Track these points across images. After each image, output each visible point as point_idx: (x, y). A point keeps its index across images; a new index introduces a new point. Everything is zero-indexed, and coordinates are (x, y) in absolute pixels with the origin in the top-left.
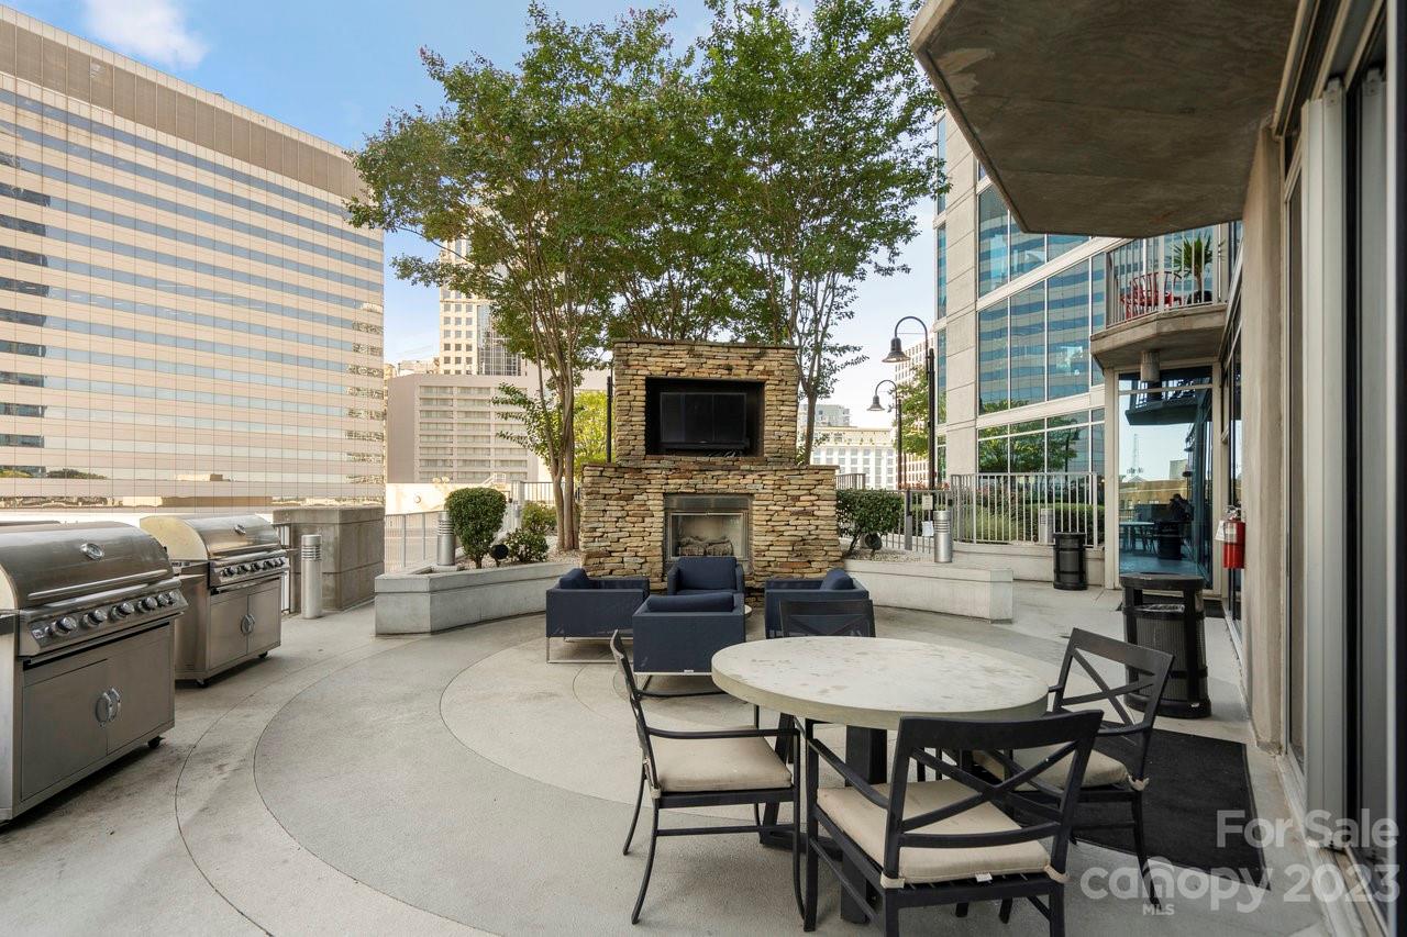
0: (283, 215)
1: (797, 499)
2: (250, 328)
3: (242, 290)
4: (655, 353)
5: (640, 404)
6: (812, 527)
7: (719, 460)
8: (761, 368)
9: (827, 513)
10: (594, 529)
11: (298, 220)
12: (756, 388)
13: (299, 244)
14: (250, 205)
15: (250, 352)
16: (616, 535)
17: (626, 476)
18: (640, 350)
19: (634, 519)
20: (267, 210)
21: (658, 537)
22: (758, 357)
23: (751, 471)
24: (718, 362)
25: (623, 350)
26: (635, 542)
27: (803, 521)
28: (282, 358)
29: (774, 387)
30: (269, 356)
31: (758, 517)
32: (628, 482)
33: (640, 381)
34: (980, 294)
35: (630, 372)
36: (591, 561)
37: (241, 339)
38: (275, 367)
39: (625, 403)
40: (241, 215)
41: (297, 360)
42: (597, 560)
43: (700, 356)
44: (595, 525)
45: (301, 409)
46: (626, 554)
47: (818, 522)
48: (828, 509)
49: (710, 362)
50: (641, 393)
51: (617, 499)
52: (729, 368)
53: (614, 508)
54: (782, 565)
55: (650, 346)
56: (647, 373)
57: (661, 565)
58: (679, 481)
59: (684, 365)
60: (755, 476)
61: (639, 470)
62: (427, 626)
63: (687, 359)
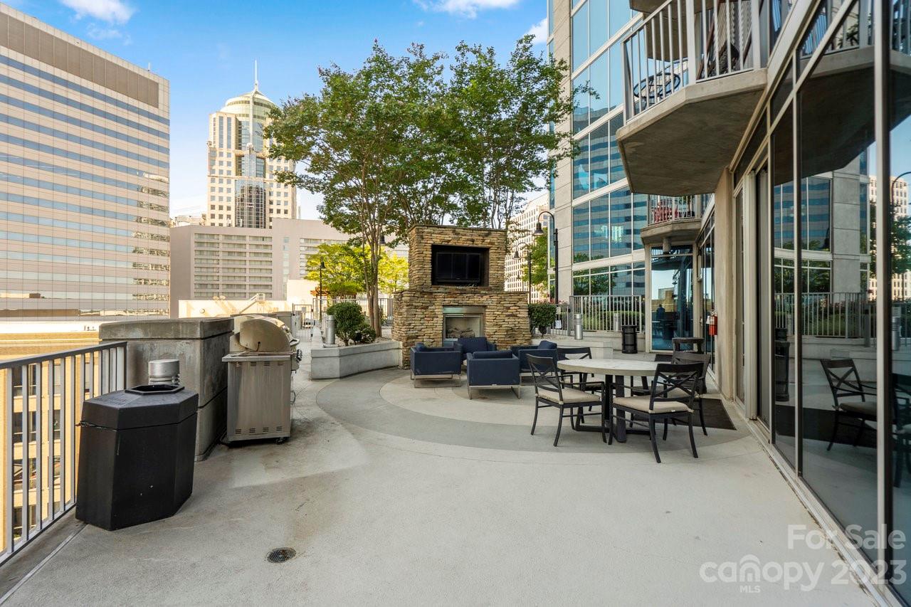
0: (94, 111)
1: (508, 308)
2: (67, 189)
3: (60, 161)
4: (436, 232)
5: (429, 258)
6: (516, 323)
7: (467, 288)
8: (489, 241)
9: (523, 316)
10: (410, 324)
11: (105, 115)
12: (485, 251)
13: (105, 131)
14: (67, 102)
15: (67, 206)
16: (420, 327)
17: (426, 296)
18: (429, 230)
19: (429, 319)
20: (82, 107)
21: (440, 328)
22: (487, 235)
23: (486, 294)
24: (467, 237)
25: (420, 230)
26: (429, 331)
27: (512, 319)
28: (92, 211)
29: (494, 251)
30: (81, 209)
31: (489, 317)
32: (426, 299)
33: (429, 247)
34: (574, 197)
35: (423, 241)
36: (409, 341)
37: (60, 197)
38: (86, 218)
39: (421, 258)
40: (61, 108)
41: (104, 213)
42: (412, 340)
43: (458, 234)
44: (411, 322)
45: (108, 247)
46: (425, 337)
47: (519, 320)
48: (524, 313)
49: (463, 237)
50: (429, 253)
51: (422, 308)
52: (473, 241)
53: (419, 313)
54: (502, 342)
55: (434, 228)
56: (432, 242)
57: (441, 343)
58: (451, 299)
59: (450, 239)
60: (488, 297)
61: (431, 293)
62: (338, 374)
63: (452, 235)
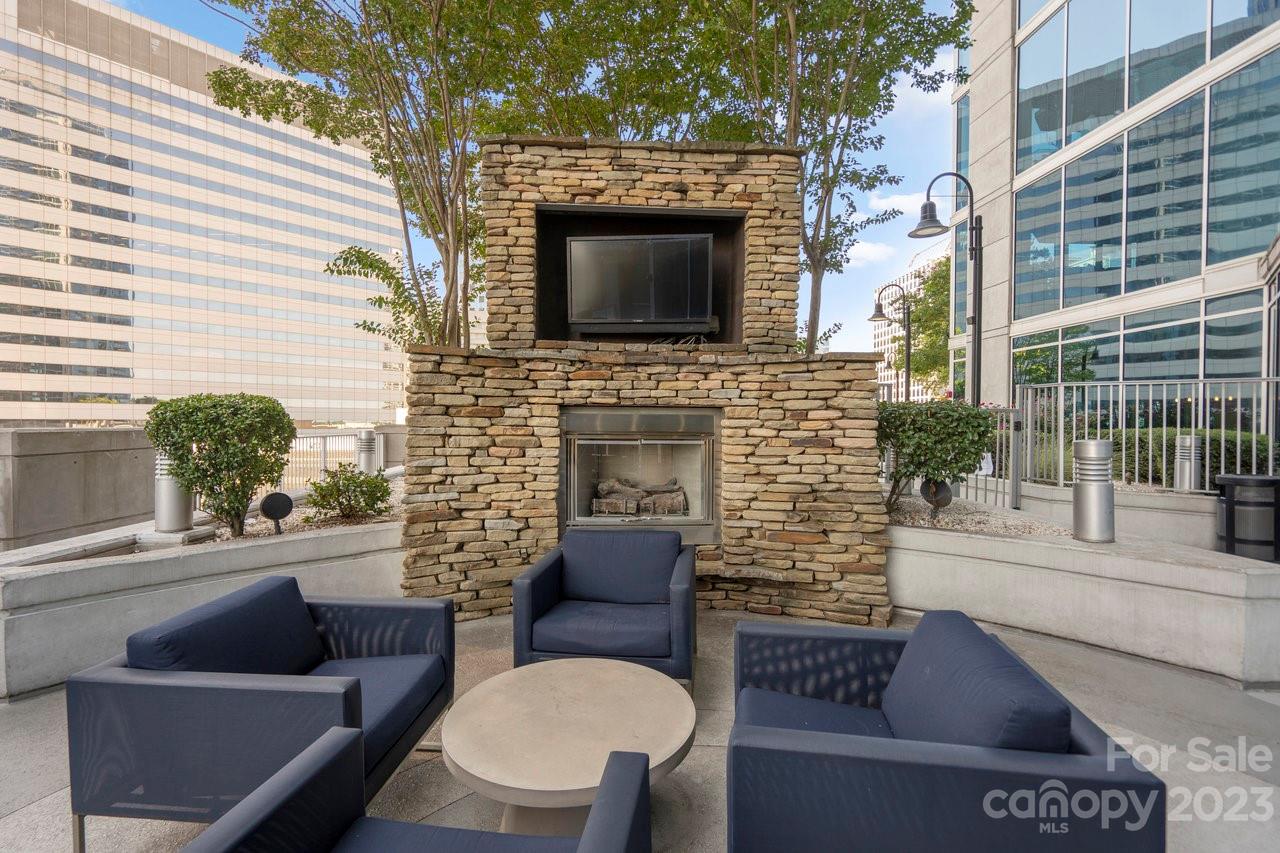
0: (316, 169)
1: (802, 415)
2: (287, 271)
3: (280, 236)
4: (551, 162)
5: (526, 250)
6: (832, 469)
8: (739, 188)
9: (858, 443)
10: (428, 470)
11: (328, 173)
12: (727, 227)
13: (330, 195)
14: (287, 161)
15: (287, 292)
16: (469, 481)
17: (488, 373)
18: (526, 156)
19: (505, 452)
20: (302, 165)
21: (549, 483)
22: (733, 170)
23: (719, 366)
24: (662, 178)
25: (495, 157)
26: (506, 492)
27: (813, 456)
28: (315, 297)
29: (760, 222)
30: (303, 295)
31: (730, 448)
32: (492, 383)
33: (526, 212)
34: (1018, 170)
35: (507, 194)
36: (418, 529)
37: (280, 280)
38: (308, 306)
39: (498, 250)
40: (280, 170)
41: (329, 299)
42: (431, 526)
43: (631, 167)
44: (429, 461)
45: (332, 341)
46: (489, 513)
47: (842, 459)
48: (862, 435)
49: (649, 178)
50: (527, 233)
51: (472, 415)
52: (683, 190)
53: (466, 434)
54: (774, 536)
55: (545, 151)
56: (537, 196)
57: (555, 533)
58: (587, 384)
59: (601, 184)
60: (726, 374)
61: (515, 362)
63: (609, 173)
